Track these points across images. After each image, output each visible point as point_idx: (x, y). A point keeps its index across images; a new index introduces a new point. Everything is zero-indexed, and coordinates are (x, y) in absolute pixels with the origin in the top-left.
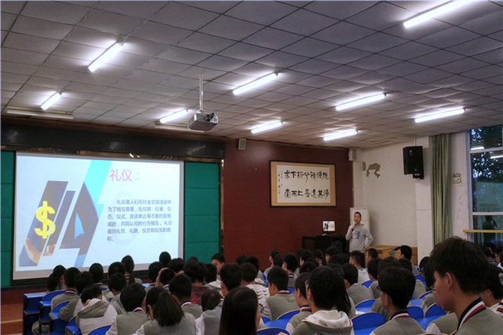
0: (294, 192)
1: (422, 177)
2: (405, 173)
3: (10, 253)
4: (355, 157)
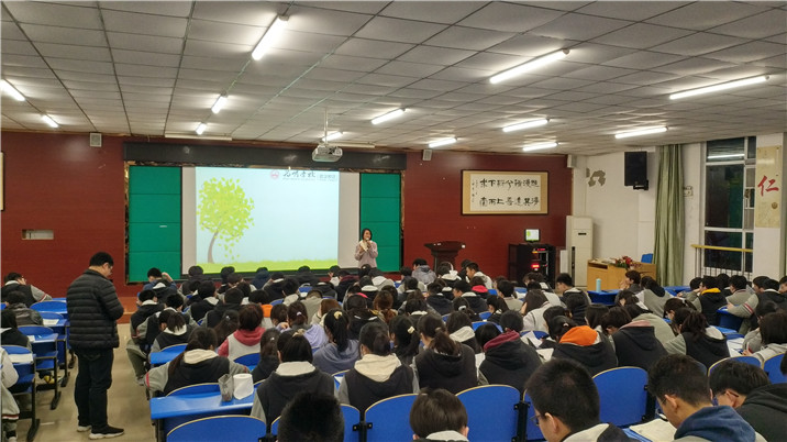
0: (492, 201)
1: (646, 188)
2: (626, 185)
3: (179, 253)
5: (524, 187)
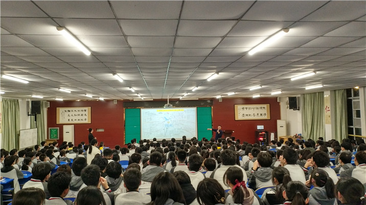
0: (247, 115)
1: (299, 110)
3: (140, 135)
4: (280, 100)
5: (260, 110)
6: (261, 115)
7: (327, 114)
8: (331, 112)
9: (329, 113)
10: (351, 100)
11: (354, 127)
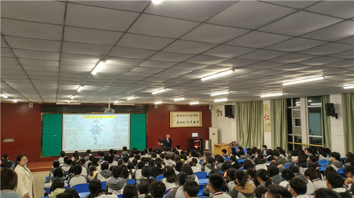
0: (181, 122)
1: (233, 118)
2: (226, 116)
3: (61, 145)
4: (211, 108)
5: (193, 117)
6: (194, 122)
7: (267, 122)
8: (271, 121)
9: (269, 122)
10: (291, 109)
11: (293, 135)
